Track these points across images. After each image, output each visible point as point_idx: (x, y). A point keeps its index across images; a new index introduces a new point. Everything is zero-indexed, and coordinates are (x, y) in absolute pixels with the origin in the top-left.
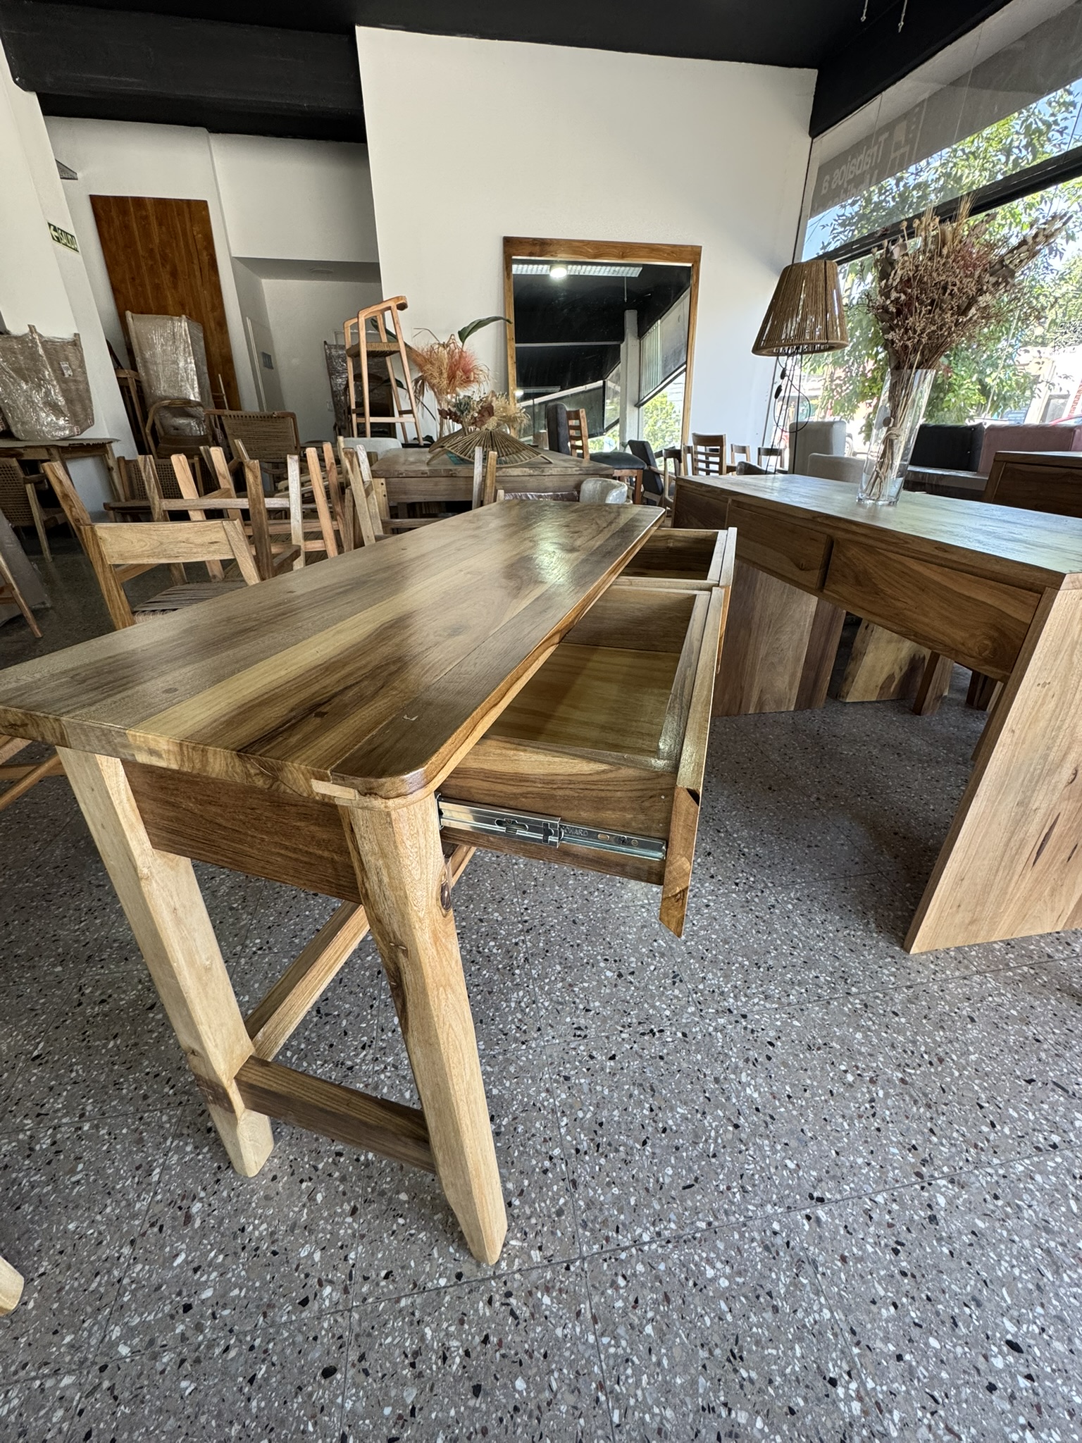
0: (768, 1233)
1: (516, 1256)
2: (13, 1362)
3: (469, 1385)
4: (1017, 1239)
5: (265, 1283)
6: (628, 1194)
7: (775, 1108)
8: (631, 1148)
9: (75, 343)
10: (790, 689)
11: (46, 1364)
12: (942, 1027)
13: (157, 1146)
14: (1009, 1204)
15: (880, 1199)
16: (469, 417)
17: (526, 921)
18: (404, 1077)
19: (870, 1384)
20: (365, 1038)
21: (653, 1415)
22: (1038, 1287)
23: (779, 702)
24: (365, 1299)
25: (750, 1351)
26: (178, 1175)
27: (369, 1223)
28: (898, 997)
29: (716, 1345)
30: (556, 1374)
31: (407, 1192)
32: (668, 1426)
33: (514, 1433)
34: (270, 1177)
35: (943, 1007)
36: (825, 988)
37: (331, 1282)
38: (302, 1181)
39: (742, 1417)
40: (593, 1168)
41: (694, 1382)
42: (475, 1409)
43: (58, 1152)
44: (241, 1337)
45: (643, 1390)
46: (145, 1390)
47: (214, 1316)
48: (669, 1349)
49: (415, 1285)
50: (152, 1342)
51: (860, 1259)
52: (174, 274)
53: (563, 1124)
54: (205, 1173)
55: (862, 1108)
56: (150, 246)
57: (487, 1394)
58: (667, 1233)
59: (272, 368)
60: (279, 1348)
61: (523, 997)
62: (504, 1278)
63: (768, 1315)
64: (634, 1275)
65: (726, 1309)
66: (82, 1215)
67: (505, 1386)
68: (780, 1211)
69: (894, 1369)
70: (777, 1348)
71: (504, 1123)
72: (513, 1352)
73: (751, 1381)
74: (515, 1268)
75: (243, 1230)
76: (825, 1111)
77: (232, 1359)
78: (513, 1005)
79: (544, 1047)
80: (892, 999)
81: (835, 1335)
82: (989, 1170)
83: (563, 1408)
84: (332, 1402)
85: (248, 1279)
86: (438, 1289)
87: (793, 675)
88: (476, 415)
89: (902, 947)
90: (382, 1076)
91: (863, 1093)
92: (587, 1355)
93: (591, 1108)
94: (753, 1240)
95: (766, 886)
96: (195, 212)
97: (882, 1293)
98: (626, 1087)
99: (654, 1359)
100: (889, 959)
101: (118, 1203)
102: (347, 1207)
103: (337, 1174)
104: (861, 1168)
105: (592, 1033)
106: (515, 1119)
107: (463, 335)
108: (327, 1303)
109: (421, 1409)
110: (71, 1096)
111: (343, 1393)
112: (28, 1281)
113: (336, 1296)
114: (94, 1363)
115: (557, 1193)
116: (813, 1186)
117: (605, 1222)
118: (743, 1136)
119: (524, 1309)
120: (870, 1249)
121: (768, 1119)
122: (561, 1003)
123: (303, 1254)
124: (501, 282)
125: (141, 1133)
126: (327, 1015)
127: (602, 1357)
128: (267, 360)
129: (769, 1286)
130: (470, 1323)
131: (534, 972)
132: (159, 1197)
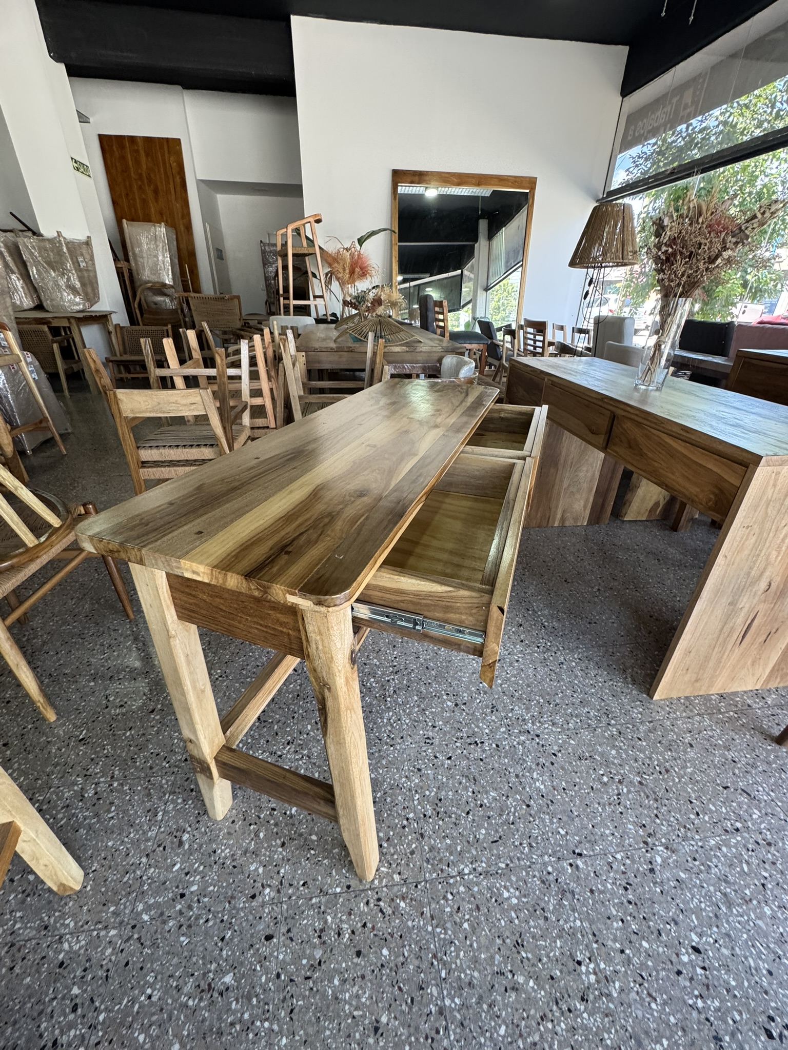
0: (545, 873)
1: (384, 877)
2: (80, 920)
3: (354, 950)
4: (705, 885)
5: (229, 885)
6: (457, 844)
7: (554, 796)
8: (460, 816)
9: (88, 243)
10: (585, 510)
11: (100, 922)
12: (670, 750)
13: (160, 798)
14: (703, 864)
15: (618, 856)
16: (365, 306)
17: (395, 666)
18: (314, 764)
19: (602, 966)
20: (289, 738)
21: (466, 975)
22: (716, 916)
23: (576, 519)
24: (290, 897)
25: (528, 942)
26: (173, 817)
27: (293, 852)
28: (642, 728)
29: (508, 937)
30: (407, 948)
31: (316, 835)
32: (475, 981)
33: (381, 979)
34: (231, 820)
35: (672, 736)
36: (594, 719)
37: (269, 886)
38: (250, 825)
39: (521, 979)
40: (434, 827)
41: (492, 958)
42: (357, 964)
43: (99, 799)
44: (216, 914)
45: (460, 960)
46: (159, 941)
47: (199, 901)
48: (478, 937)
49: (321, 891)
50: (162, 914)
51: (601, 892)
52: (156, 192)
53: (416, 798)
54: (190, 816)
55: (612, 799)
56: (140, 171)
57: (364, 956)
58: (480, 869)
59: (223, 259)
60: (238, 922)
61: (392, 716)
62: (376, 890)
63: (541, 922)
64: (458, 893)
65: (515, 916)
66: (116, 838)
67: (376, 952)
68: (553, 859)
69: (619, 958)
70: (545, 941)
71: (378, 796)
72: (381, 933)
73: (528, 959)
74: (383, 884)
75: (215, 852)
76: (587, 799)
77: (210, 927)
78: (385, 721)
79: (405, 749)
80: (638, 729)
81: (583, 936)
82: (693, 843)
83: (411, 967)
84: (271, 954)
85: (219, 881)
86: (335, 894)
87: (587, 500)
88: (369, 305)
89: (648, 695)
90: (300, 762)
91: (613, 790)
92: (427, 938)
93: (435, 790)
94: (534, 876)
95: (558, 649)
96: (172, 147)
97: (615, 913)
98: (458, 777)
99: (468, 943)
100: (639, 703)
101: (137, 831)
102: (279, 842)
103: (272, 822)
104: (607, 836)
105: (436, 741)
106: (385, 793)
107: (361, 241)
108: (267, 898)
109: (325, 962)
110: (105, 765)
111: (278, 950)
112: (86, 875)
113: (272, 894)
114: (128, 924)
115: (411, 841)
116: (576, 846)
117: (441, 860)
118: (533, 812)
119: (389, 908)
120: (609, 886)
121: (549, 802)
122: (417, 721)
123: (252, 868)
124: (390, 203)
125: (150, 790)
126: (265, 721)
127: (436, 939)
128: (220, 254)
129: (543, 905)
130: (355, 915)
131: (399, 700)
132: (162, 829)
